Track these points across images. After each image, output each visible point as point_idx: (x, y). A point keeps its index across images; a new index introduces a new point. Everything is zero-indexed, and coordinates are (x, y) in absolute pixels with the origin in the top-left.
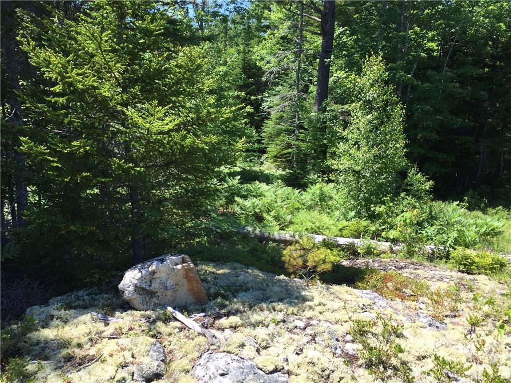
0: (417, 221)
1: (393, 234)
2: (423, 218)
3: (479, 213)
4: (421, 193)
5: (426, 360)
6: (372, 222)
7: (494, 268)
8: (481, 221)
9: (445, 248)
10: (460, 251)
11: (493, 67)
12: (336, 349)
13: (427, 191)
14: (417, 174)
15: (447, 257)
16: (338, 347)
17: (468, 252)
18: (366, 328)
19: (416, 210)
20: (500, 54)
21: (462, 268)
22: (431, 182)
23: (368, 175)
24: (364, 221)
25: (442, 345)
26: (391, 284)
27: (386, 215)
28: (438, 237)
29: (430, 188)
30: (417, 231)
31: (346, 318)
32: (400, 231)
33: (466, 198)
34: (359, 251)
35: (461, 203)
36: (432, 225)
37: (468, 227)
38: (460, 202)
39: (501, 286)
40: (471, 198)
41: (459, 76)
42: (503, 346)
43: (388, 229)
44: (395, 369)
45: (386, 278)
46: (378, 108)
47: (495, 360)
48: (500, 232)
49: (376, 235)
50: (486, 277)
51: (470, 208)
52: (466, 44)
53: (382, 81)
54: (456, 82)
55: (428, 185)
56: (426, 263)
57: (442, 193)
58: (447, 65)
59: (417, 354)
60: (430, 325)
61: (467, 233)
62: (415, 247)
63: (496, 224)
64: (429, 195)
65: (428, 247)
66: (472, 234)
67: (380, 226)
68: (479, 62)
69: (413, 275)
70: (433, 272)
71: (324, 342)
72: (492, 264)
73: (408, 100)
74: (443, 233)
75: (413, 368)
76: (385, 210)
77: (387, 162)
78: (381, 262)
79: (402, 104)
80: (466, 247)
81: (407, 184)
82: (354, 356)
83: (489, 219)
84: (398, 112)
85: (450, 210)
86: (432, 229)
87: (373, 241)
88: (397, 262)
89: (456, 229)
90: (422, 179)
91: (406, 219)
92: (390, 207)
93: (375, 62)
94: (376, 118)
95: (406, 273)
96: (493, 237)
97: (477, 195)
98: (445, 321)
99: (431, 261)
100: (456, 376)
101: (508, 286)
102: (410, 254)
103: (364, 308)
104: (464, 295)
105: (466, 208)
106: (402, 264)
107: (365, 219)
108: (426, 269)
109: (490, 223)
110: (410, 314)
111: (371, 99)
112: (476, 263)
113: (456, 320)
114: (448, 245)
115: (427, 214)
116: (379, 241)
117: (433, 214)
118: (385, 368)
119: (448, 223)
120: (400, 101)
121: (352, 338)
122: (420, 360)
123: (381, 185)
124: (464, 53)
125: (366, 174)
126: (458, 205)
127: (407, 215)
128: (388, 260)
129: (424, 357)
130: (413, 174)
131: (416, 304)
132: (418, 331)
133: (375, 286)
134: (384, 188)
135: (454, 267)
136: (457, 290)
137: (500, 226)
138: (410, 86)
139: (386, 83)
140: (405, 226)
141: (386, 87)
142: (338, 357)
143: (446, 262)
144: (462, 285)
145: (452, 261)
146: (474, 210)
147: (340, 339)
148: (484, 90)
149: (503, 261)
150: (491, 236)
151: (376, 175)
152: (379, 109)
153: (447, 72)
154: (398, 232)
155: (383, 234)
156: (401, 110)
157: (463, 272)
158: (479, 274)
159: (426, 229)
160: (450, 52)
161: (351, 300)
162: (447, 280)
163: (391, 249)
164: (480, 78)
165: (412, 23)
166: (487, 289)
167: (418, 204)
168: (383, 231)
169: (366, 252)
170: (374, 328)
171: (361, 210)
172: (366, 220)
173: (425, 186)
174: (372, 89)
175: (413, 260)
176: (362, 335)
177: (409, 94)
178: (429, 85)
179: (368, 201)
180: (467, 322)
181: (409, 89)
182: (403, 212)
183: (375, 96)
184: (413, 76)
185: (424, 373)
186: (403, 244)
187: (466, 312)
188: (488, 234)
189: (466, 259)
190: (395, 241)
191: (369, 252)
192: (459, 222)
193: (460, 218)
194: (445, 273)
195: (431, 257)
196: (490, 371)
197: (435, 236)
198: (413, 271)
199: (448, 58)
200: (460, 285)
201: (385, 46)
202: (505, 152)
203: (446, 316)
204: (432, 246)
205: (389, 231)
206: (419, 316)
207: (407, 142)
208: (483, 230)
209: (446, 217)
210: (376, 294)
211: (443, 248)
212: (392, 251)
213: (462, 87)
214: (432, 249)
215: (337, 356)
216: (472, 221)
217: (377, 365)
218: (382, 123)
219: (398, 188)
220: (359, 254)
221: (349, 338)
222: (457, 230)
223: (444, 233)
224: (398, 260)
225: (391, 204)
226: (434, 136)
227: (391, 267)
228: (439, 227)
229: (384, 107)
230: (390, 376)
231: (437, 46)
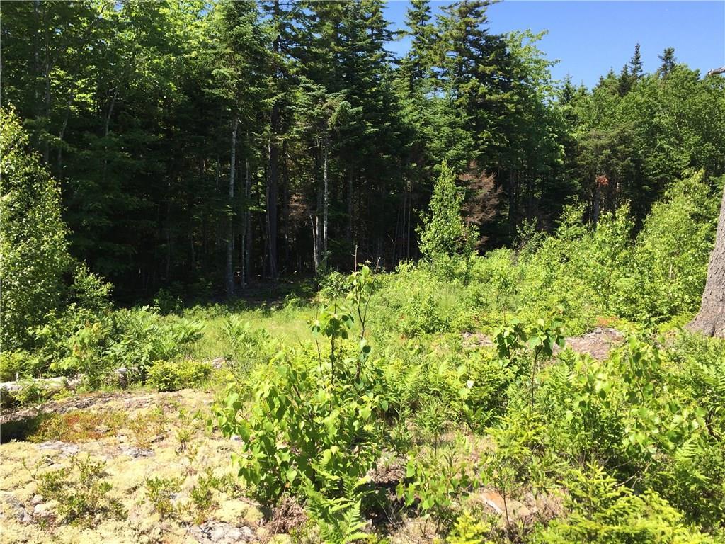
0: (99, 340)
1: (66, 363)
2: (105, 334)
3: (174, 317)
4: (96, 301)
5: (137, 490)
6: (31, 352)
7: (198, 378)
8: (178, 326)
9: (139, 367)
10: (158, 367)
11: (169, 133)
12: (23, 516)
13: (105, 297)
14: (88, 275)
15: (144, 376)
16: (25, 514)
17: (167, 365)
18: (58, 481)
19: (96, 324)
20: (174, 117)
21: (162, 386)
22: (109, 285)
23: (16, 284)
24: (19, 352)
25: (153, 470)
26: (79, 425)
27: (52, 339)
28: (129, 355)
29: (108, 293)
30: (99, 353)
31: (29, 478)
32: (77, 357)
33: (157, 300)
34: (16, 399)
35: (152, 308)
36: (119, 342)
37: (164, 335)
38: (150, 306)
39: (207, 395)
40: (162, 299)
41: (127, 142)
42: (215, 451)
43: (59, 358)
44: (104, 510)
45: (69, 421)
46: (19, 185)
47: (209, 465)
48: (200, 335)
49: (41, 370)
50: (191, 390)
51: (164, 312)
52: (131, 100)
53: (19, 147)
54: (125, 151)
55: (105, 289)
56: (117, 392)
57: (125, 297)
58: (109, 126)
59: (127, 488)
60: (136, 456)
61: (164, 343)
62: (101, 374)
63: (195, 326)
64: (108, 303)
65: (117, 371)
66: (169, 342)
67: (45, 356)
68: (149, 126)
69: (103, 411)
70: (129, 400)
71: (3, 514)
72: (196, 373)
73: (61, 171)
74: (134, 349)
75: (124, 503)
76: (50, 332)
77: (43, 263)
78: (55, 405)
79: (55, 180)
80: (164, 360)
81: (75, 292)
82: (49, 516)
83: (186, 322)
84: (51, 190)
85: (139, 318)
86: (120, 346)
87: (37, 380)
88: (78, 399)
89: (150, 340)
90: (96, 282)
91: (83, 339)
92: (57, 326)
93: (6, 119)
94: (19, 200)
95: (93, 410)
96: (193, 342)
97: (170, 295)
98: (152, 448)
99: (124, 387)
100: (172, 493)
101: (215, 393)
102: (95, 384)
103: (49, 462)
104: (170, 416)
105: (158, 313)
106: (86, 400)
107: (19, 350)
108: (119, 398)
109: (188, 326)
110: (111, 451)
111: (7, 172)
112: (178, 377)
113: (164, 442)
114: (142, 362)
115: (109, 329)
116: (46, 377)
117: (118, 326)
118: (92, 514)
119: (138, 335)
120: (51, 176)
121: (42, 497)
122: (131, 493)
123: (38, 296)
124: (129, 112)
125: (13, 283)
126: (148, 310)
127: (85, 333)
128: (65, 400)
129: (135, 489)
130: (82, 276)
131: (115, 438)
132: (123, 465)
133: (57, 433)
134: (44, 300)
135: (153, 388)
136: (160, 413)
137: (200, 327)
138: (60, 151)
139: (27, 149)
140: (82, 349)
141: (28, 155)
142: (28, 525)
143: (143, 384)
144: (166, 405)
145: (151, 380)
146: (168, 314)
147: (26, 504)
148: (161, 161)
149: (207, 368)
150: (191, 342)
151: (29, 282)
152: (21, 186)
153: (111, 137)
154: (75, 359)
155: (52, 366)
156: (55, 187)
157: (164, 391)
158: (183, 388)
159: (112, 348)
160: (111, 110)
161: (29, 457)
162: (148, 405)
163: (66, 384)
164: (155, 146)
165: (51, 63)
166: (194, 402)
167: (95, 316)
168: (51, 363)
169: (28, 397)
170: (70, 476)
171: (10, 338)
172: (21, 351)
173: (101, 291)
174: (5, 158)
175: (100, 391)
176: (54, 490)
177: (60, 163)
178: (88, 153)
179: (20, 323)
180: (176, 441)
181: (60, 156)
182: (76, 330)
183: (12, 167)
184: (63, 139)
185: (138, 503)
186: (82, 375)
187: (174, 432)
188: (187, 340)
189: (167, 374)
190: (70, 373)
191: (33, 396)
192: (152, 332)
193: (152, 326)
194: (143, 398)
195: (124, 383)
196: (205, 476)
197: (125, 355)
198: (103, 405)
199: (109, 117)
200: (164, 406)
201: (15, 92)
202: (194, 239)
203: (153, 442)
204: (123, 369)
205: (59, 360)
206: (121, 450)
207: (70, 232)
208: (181, 336)
209: (135, 328)
210: (61, 442)
211: (137, 369)
212: (68, 388)
213: (134, 157)
214: (122, 373)
215: (25, 524)
216: (167, 328)
217: (81, 515)
218: (29, 206)
219: (63, 298)
220: (18, 402)
221: (38, 498)
222: (152, 341)
223: (137, 347)
224: (79, 397)
225: (59, 322)
226: (105, 221)
227: (70, 408)
228: (129, 342)
229: (28, 185)
230: (99, 521)
231: (91, 98)
